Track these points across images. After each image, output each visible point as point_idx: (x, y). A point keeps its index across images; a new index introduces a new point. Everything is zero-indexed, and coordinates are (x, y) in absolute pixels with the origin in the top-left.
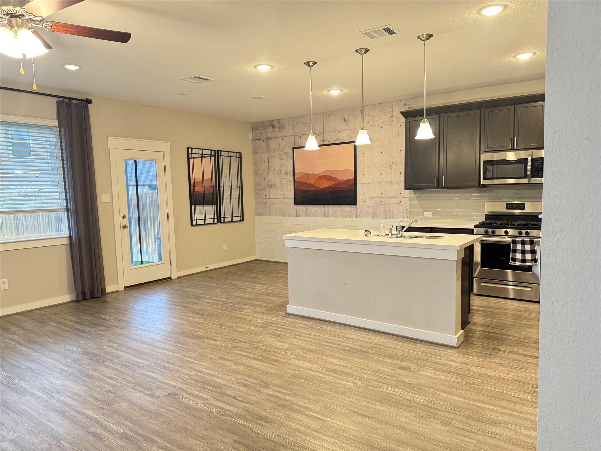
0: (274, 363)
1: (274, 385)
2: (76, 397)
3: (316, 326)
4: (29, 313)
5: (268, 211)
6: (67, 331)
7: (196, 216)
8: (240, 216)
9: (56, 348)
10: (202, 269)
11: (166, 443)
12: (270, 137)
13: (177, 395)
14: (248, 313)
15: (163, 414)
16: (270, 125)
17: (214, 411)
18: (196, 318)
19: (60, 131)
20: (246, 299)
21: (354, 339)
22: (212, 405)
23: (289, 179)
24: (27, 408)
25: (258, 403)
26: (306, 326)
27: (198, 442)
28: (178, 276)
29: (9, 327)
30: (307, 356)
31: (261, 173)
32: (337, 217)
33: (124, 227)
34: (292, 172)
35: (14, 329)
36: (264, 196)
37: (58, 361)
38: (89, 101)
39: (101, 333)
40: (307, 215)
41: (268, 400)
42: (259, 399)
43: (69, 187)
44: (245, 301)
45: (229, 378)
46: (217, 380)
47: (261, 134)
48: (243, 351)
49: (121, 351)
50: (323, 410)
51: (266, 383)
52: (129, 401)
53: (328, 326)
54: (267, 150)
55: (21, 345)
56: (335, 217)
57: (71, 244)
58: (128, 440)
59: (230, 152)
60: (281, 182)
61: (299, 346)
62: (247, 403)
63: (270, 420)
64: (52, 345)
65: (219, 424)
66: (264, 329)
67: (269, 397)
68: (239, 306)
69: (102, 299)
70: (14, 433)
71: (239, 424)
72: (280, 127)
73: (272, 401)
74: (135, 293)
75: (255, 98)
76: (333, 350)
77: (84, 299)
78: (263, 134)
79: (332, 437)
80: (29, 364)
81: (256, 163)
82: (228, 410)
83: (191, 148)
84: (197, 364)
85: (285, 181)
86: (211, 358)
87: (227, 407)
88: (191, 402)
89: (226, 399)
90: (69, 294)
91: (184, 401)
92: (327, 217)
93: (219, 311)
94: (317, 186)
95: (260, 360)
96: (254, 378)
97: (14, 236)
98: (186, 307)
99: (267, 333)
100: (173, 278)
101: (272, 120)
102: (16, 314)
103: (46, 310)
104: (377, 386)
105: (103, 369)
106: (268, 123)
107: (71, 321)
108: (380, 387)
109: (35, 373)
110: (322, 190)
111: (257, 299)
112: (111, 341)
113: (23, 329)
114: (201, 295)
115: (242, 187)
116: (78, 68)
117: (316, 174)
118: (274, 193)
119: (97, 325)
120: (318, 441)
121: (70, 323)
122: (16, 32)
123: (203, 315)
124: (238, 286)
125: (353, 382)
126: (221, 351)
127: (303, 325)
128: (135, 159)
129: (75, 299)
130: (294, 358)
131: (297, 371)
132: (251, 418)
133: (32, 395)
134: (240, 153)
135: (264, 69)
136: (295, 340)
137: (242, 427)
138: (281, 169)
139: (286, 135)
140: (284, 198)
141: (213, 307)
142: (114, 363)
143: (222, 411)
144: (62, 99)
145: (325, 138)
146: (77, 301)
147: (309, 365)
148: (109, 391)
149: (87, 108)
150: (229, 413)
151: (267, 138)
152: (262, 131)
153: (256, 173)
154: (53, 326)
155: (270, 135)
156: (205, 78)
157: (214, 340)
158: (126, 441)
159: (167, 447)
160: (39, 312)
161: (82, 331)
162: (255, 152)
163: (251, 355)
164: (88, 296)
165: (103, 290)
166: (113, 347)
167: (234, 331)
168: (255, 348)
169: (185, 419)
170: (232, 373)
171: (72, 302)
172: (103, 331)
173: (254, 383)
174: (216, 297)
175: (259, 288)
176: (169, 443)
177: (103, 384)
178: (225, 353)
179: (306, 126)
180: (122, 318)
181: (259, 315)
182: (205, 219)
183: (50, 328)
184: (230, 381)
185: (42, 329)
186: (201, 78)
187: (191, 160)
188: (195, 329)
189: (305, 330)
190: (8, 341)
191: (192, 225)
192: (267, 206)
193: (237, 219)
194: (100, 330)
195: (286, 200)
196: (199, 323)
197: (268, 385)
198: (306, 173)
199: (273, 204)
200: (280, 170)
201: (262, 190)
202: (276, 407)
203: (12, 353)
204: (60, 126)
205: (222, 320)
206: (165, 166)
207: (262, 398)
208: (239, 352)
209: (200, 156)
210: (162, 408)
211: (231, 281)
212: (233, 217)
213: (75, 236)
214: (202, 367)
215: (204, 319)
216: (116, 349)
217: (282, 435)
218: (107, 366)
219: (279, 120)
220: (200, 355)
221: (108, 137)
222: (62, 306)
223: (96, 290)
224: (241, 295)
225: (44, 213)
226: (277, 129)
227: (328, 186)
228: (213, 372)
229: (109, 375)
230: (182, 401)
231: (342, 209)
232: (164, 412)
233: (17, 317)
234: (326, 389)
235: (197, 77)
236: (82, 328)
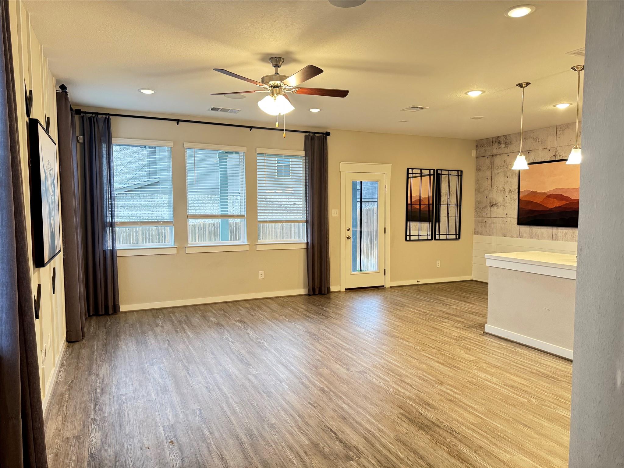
0: (455, 369)
1: (449, 385)
2: (296, 359)
3: (511, 348)
4: (276, 299)
5: (488, 231)
6: (298, 315)
7: (410, 232)
8: (457, 234)
9: (289, 325)
10: (414, 282)
11: (349, 401)
12: (496, 154)
13: (366, 373)
14: (446, 326)
15: (352, 383)
16: (496, 141)
17: (391, 391)
18: (396, 321)
19: (305, 159)
20: (448, 314)
21: (548, 366)
22: (390, 386)
23: (513, 197)
24: (265, 359)
25: (429, 393)
26: (501, 346)
27: (372, 407)
28: (391, 286)
29: (262, 306)
30: (490, 370)
31: (483, 191)
32: (567, 240)
33: (348, 238)
34: (517, 190)
35: (265, 308)
36: (484, 215)
37: (289, 333)
38: (328, 134)
39: (321, 320)
40: (531, 237)
41: (438, 394)
42: (431, 391)
43: (309, 203)
44: (447, 316)
45: (411, 371)
46: (400, 370)
47: (485, 151)
48: (430, 354)
49: (332, 335)
50: (487, 412)
51: (442, 382)
52: (330, 369)
53: (524, 350)
54: (490, 167)
55: (267, 319)
56: (565, 240)
57: (307, 249)
58: (324, 393)
59: (450, 170)
60: (504, 200)
61: (485, 361)
62: (420, 392)
63: (435, 407)
64: (287, 323)
65: (392, 400)
66: (456, 341)
67: (440, 392)
68: (439, 319)
69: (327, 296)
70: (256, 371)
71: (408, 403)
72: (506, 143)
73: (441, 395)
74: (352, 295)
75: (473, 118)
76: (520, 371)
77: (314, 294)
78: (488, 151)
79: (485, 432)
80: (270, 332)
81: (478, 180)
82: (402, 392)
83: (411, 169)
84: (387, 355)
85: (508, 199)
86: (400, 354)
87: (402, 390)
88: (375, 380)
89: (403, 384)
90: (303, 289)
91: (370, 378)
92: (555, 240)
93: (419, 320)
94: (545, 205)
95: (443, 364)
96: (432, 376)
97: (274, 240)
98: (391, 312)
99: (457, 345)
100: (386, 287)
101: (499, 137)
102: (267, 298)
103: (287, 298)
104: (552, 407)
105: (317, 344)
106: (494, 140)
107: (302, 308)
108: (555, 408)
109: (273, 338)
110: (551, 210)
111: (459, 316)
112: (327, 327)
113: (271, 309)
114: (406, 304)
115: (460, 205)
116: (319, 110)
117: (545, 193)
118: (496, 211)
119: (319, 314)
120: (471, 431)
121: (301, 310)
122: (275, 97)
123: (404, 320)
124: (444, 301)
125: (527, 399)
126: (410, 350)
127: (498, 345)
128: (361, 181)
129: (307, 293)
130: (475, 369)
131: (475, 379)
132: (419, 402)
133: (270, 351)
134: (462, 171)
135: (475, 94)
136: (484, 356)
137: (410, 406)
138: (505, 187)
139: (513, 151)
140: (507, 218)
141: (414, 315)
142: (326, 343)
143: (397, 392)
144: (308, 134)
145: (557, 153)
146: (309, 295)
147: (489, 377)
148: (318, 360)
149: (326, 139)
150: (402, 395)
151: (491, 155)
152: (487, 148)
153: (478, 191)
154: (289, 310)
155: (495, 152)
156: (421, 107)
157: (407, 341)
158: (323, 393)
159: (349, 403)
160: (282, 299)
161: (308, 317)
162: (478, 170)
163: (436, 359)
164: (317, 292)
165: (329, 289)
166: (327, 331)
167: (427, 337)
168: (442, 354)
169: (367, 390)
170: (414, 368)
171: (305, 295)
172: (323, 319)
173: (431, 380)
174: (420, 308)
175: (465, 306)
176: (352, 402)
177: (315, 355)
178: (413, 353)
179: (536, 141)
180: (339, 312)
181: (456, 329)
182: (419, 235)
183: (288, 311)
184: (411, 373)
185: (282, 311)
186: (418, 108)
187: (409, 179)
188: (394, 330)
189: (497, 349)
190: (260, 315)
191: (406, 240)
192: (488, 225)
193: (453, 237)
194: (321, 318)
195: (509, 220)
196: (399, 326)
197: (443, 383)
198: (532, 191)
199: (494, 223)
200: (503, 188)
201: (483, 208)
202: (444, 400)
203: (262, 323)
204: (306, 156)
205: (419, 328)
206: (385, 186)
207: (434, 391)
208: (426, 354)
209: (419, 175)
210: (353, 379)
211: (439, 297)
212: (448, 235)
213: (311, 242)
214: (391, 358)
215: (403, 323)
216: (329, 334)
217: (441, 420)
218: (320, 343)
219: (505, 136)
220: (391, 350)
221: (340, 163)
222: (298, 297)
223: (323, 288)
224: (444, 310)
225: (295, 224)
226: (503, 146)
227: (557, 206)
228: (399, 364)
229: (321, 349)
230: (369, 378)
231: (574, 233)
232: (353, 382)
233: (268, 300)
234: (496, 398)
235: (414, 107)
236: (308, 314)
